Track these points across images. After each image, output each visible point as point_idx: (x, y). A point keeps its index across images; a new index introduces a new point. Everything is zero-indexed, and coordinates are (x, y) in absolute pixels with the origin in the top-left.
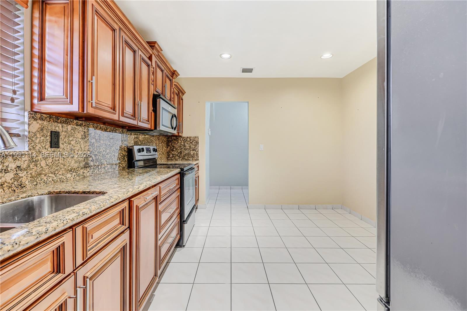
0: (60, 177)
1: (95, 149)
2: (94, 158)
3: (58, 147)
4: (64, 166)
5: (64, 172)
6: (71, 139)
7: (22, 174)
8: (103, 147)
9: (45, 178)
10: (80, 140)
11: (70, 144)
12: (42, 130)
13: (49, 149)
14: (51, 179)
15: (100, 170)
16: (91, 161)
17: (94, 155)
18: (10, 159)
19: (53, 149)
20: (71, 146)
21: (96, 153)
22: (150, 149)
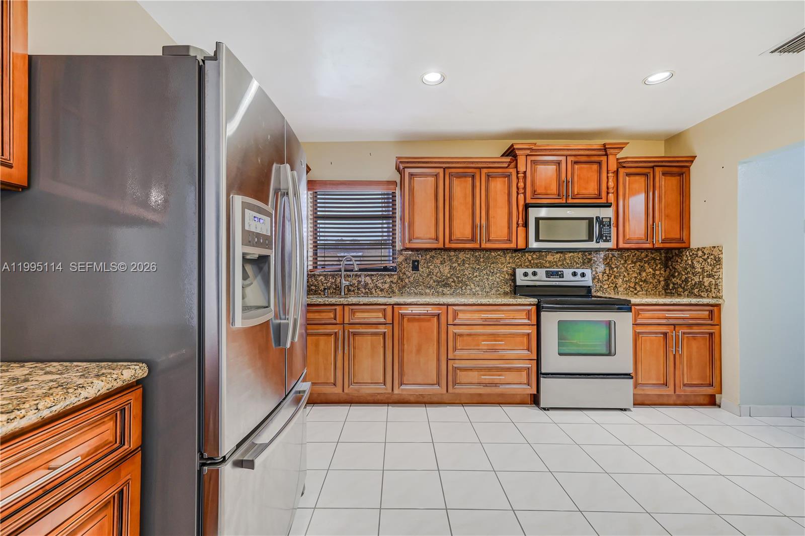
0: (420, 291)
1: (458, 272)
2: (455, 280)
3: (418, 270)
4: (424, 283)
5: (423, 288)
6: (429, 265)
7: (393, 285)
8: (469, 270)
9: (408, 290)
10: (439, 265)
11: (429, 268)
12: (406, 259)
13: (411, 272)
14: (412, 291)
15: (464, 291)
16: (452, 282)
17: (456, 277)
18: (387, 277)
19: (414, 272)
20: (430, 270)
21: (459, 275)
22: (560, 273)
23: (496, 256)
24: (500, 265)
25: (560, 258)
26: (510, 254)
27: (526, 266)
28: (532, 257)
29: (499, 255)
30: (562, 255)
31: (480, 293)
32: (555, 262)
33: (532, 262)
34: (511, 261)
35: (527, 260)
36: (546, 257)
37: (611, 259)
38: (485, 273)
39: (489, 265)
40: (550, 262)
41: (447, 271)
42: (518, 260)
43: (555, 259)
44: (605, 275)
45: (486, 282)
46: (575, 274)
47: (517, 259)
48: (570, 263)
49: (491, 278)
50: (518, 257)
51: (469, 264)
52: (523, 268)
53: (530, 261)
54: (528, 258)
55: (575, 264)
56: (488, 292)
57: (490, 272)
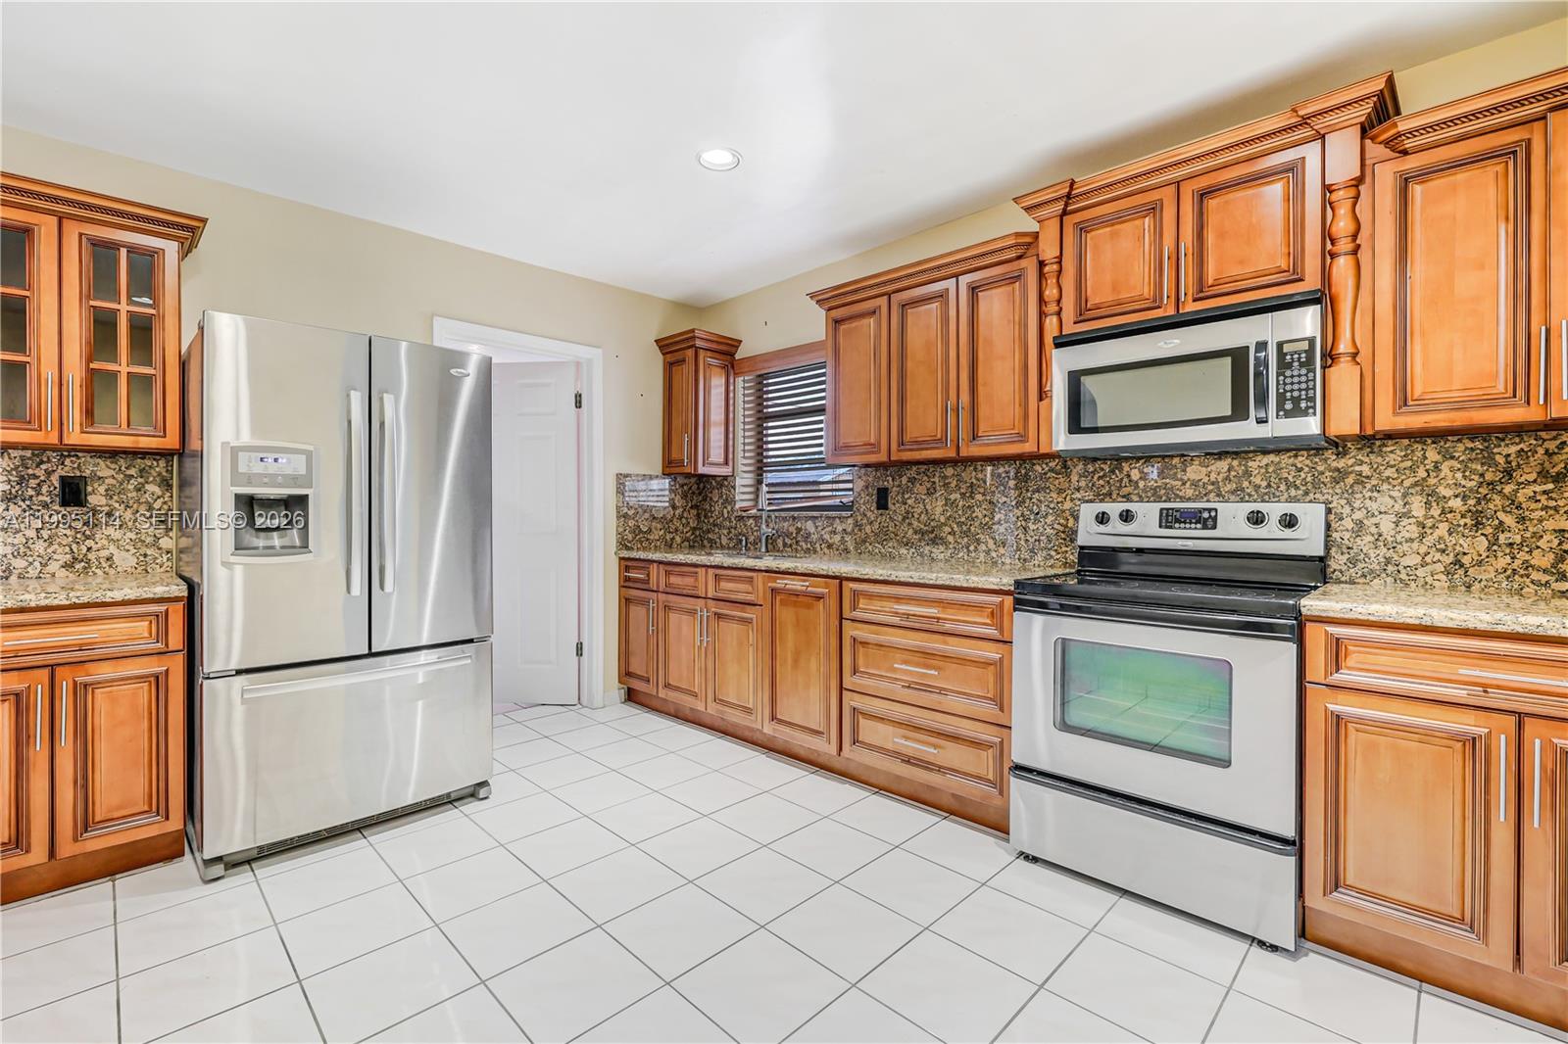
0: (890, 550)
1: (960, 512)
2: (956, 529)
3: (887, 509)
4: (897, 535)
5: (895, 545)
6: (906, 496)
7: (848, 538)
8: (983, 507)
9: (870, 548)
10: (923, 497)
11: (906, 504)
12: (867, 487)
13: (876, 511)
14: (877, 551)
15: (973, 554)
16: (950, 533)
17: (957, 523)
18: (837, 520)
19: (880, 511)
20: (907, 507)
21: (963, 519)
22: (1206, 515)
23: (1045, 474)
24: (1054, 495)
25: (1229, 470)
26: (1081, 466)
27: (1124, 497)
28: (1141, 472)
29: (1052, 470)
30: (1235, 463)
31: (1008, 561)
32: (1213, 483)
33: (1141, 484)
34: (1083, 484)
35: (1126, 480)
36: (1184, 471)
37: (1437, 468)
38: (1019, 514)
39: (1029, 495)
40: (1195, 484)
41: (939, 510)
42: (1101, 482)
43: (1213, 477)
44: (1405, 522)
45: (1022, 536)
46: (1256, 519)
47: (1100, 478)
48: (1264, 484)
49: (1032, 527)
50: (1102, 474)
51: (984, 495)
52: (1114, 501)
53: (1137, 482)
54: (1129, 476)
55: (1283, 487)
56: (1025, 560)
57: (1031, 511)
